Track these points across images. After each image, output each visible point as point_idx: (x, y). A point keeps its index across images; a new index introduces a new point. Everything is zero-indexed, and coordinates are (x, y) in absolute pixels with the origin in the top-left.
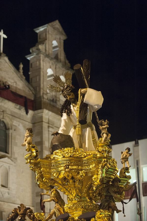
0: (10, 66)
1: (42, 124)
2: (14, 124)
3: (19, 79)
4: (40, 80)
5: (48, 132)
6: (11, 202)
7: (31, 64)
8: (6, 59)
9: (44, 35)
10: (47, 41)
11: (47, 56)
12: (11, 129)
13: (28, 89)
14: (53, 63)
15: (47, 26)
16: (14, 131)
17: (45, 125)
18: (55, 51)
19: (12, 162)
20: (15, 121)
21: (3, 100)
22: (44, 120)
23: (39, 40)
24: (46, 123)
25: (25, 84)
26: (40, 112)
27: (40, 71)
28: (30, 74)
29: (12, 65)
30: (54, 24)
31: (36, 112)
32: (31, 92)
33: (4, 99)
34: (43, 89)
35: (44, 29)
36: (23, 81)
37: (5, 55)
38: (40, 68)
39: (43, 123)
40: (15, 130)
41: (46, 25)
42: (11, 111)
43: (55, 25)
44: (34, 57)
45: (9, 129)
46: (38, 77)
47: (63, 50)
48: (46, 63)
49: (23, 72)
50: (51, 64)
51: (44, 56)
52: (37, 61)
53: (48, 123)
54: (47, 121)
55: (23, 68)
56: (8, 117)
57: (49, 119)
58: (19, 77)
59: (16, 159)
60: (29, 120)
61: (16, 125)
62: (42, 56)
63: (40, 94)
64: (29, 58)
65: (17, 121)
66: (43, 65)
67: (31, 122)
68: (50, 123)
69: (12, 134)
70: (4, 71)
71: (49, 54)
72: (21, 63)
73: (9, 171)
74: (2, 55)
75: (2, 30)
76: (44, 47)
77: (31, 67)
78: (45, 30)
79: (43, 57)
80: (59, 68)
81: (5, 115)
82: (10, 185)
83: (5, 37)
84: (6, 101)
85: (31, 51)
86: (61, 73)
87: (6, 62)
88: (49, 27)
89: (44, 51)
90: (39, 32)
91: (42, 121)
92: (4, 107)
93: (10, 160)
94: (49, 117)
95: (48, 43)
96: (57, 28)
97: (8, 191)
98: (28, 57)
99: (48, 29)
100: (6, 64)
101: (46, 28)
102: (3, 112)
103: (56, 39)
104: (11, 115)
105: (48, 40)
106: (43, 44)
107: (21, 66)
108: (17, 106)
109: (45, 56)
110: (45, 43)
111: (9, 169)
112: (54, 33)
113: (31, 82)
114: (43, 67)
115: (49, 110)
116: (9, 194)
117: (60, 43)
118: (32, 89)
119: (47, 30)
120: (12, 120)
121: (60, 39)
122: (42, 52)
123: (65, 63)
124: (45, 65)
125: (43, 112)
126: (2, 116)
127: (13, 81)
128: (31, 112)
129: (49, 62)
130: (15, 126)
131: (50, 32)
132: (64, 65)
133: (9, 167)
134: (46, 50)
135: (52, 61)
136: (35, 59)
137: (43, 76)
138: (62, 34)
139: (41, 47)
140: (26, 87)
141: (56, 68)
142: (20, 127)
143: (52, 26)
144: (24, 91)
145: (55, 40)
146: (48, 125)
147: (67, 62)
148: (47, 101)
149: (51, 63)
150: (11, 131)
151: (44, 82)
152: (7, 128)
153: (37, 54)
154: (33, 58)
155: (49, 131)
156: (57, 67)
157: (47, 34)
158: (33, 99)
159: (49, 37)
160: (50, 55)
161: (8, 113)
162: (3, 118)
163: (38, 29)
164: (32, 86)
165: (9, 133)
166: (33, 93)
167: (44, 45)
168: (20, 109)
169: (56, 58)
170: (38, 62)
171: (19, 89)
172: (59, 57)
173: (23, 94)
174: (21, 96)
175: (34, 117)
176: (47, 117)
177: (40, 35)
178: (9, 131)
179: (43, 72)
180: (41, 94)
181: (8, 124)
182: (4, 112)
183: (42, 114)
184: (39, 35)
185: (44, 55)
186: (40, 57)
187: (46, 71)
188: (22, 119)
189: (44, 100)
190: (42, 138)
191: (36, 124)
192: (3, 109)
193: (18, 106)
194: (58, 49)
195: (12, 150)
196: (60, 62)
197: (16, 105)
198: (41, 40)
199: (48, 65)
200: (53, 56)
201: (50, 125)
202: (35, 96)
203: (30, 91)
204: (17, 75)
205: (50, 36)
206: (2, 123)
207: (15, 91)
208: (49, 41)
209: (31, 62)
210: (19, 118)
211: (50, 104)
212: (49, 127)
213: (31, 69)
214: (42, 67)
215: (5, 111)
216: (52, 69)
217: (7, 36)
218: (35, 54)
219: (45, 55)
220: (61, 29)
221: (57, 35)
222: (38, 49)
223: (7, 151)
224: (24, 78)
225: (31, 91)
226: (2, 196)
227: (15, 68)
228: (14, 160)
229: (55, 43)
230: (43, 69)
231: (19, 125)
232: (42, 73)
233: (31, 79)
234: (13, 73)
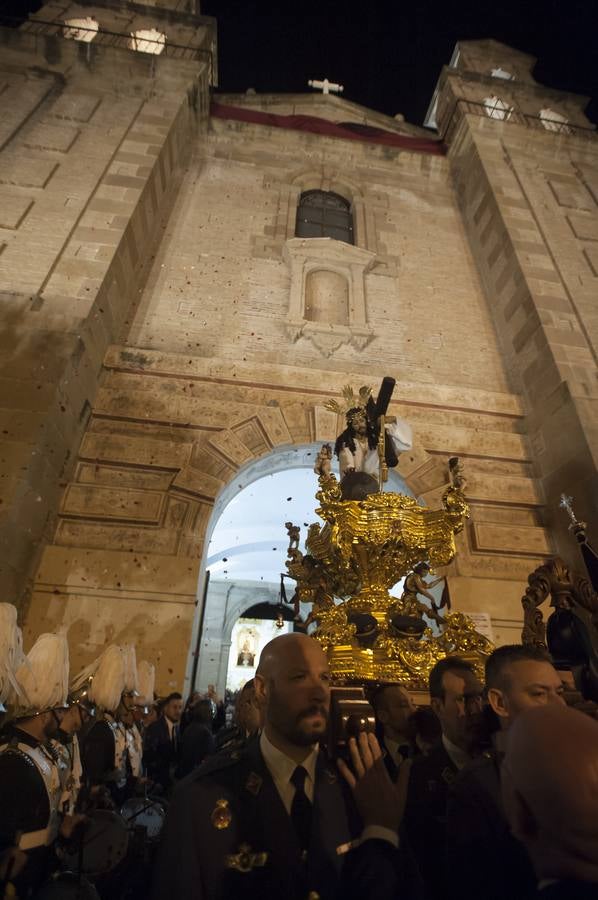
0: (348, 110)
2: (373, 189)
5: (508, 170)
20: (376, 185)
40: (378, 198)
48: (472, 89)
54: (497, 148)
57: (504, 147)
61: (380, 191)
65: (387, 185)
66: (463, 92)
73: (350, 279)
75: (325, 78)
86: (541, 106)
103: (502, 68)
109: (463, 79)
120: (366, 183)
121: (516, 67)
124: (467, 92)
128: (435, 163)
129: (485, 89)
145: (499, 69)
149: (491, 90)
152: (351, 202)
155: (511, 166)
156: (518, 95)
168: (389, 158)
187: (479, 101)
193: (379, 151)
215: (331, 166)
216: (502, 101)
229: (501, 74)
231: (397, 193)
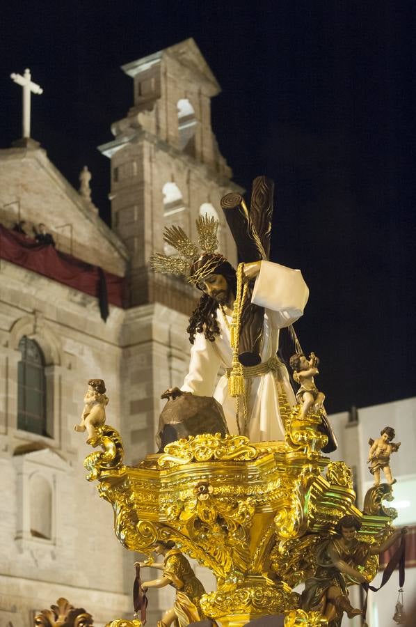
0: (52, 177)
1: (151, 349)
2: (66, 349)
3: (81, 214)
4: (141, 215)
5: (167, 372)
6: (61, 580)
7: (116, 170)
8: (42, 155)
9: (153, 85)
10: (161, 102)
11: (164, 145)
12: (60, 365)
13: (107, 243)
14: (181, 165)
15: (161, 57)
16: (68, 371)
17: (159, 351)
18: (186, 129)
19: (61, 463)
20: (69, 341)
21: (32, 279)
22: (155, 337)
23: (137, 99)
24: (162, 344)
25: (99, 230)
26: (143, 313)
27: (142, 191)
28: (114, 199)
29: (58, 172)
30: (181, 51)
31: (132, 312)
32: (116, 254)
33: (36, 277)
34: (152, 244)
35: (153, 67)
36: (91, 221)
37: (38, 144)
38: (142, 183)
39: (155, 344)
40: (70, 368)
41: (159, 53)
42: (58, 312)
43: (184, 53)
44: (124, 150)
45: (52, 364)
46: (136, 208)
47: (209, 127)
48: (159, 167)
49: (92, 195)
50: (174, 170)
51: (152, 146)
52: (133, 161)
53: (170, 347)
54: (165, 339)
55: (91, 183)
56: (49, 328)
57: (170, 333)
58: (80, 210)
59: (73, 453)
60: (112, 337)
61: (71, 352)
62: (147, 147)
63: (143, 258)
64: (107, 153)
65: (75, 341)
66: (152, 174)
67: (117, 343)
68: (173, 344)
69: (60, 378)
70: (37, 193)
71: (167, 141)
72: (86, 168)
73: (53, 489)
74: (29, 145)
75: (27, 71)
76: (153, 120)
77: (116, 179)
78: (155, 69)
79: (151, 148)
80: (199, 179)
81: (39, 323)
82: (58, 531)
83: (38, 90)
84: (44, 282)
85: (114, 131)
86: (206, 195)
87: (42, 167)
88: (167, 58)
89: (153, 131)
90: (138, 75)
91: (151, 340)
92: (37, 300)
93: (56, 456)
94: (171, 326)
95: (164, 107)
96: (192, 62)
97: (52, 547)
98: (105, 150)
99: (163, 64)
100: (41, 170)
101: (159, 63)
102: (34, 313)
103: (189, 96)
104: (59, 323)
105: (163, 97)
106: (151, 110)
107: (86, 177)
108: (75, 295)
109: (155, 145)
110: (155, 106)
111: (55, 482)
112: (183, 77)
113: (117, 225)
114: (152, 180)
115: (171, 306)
116: (54, 557)
117: (201, 105)
118: (119, 243)
119: (162, 70)
120: (63, 338)
121: (200, 93)
122: (147, 136)
123: (217, 165)
124: (155, 171)
125: (152, 313)
126: (30, 327)
127: (61, 222)
128: (116, 313)
129: (169, 164)
130: (72, 355)
131: (169, 75)
132: (214, 172)
133: (54, 476)
134: (158, 128)
135: (177, 160)
136: (126, 155)
137: (152, 206)
138: (207, 80)
139: (143, 118)
140: (102, 240)
141: (188, 182)
142: (84, 358)
143: (176, 56)
144: (94, 249)
145: (186, 98)
146: (167, 349)
147: (222, 161)
148: (164, 279)
149: (174, 166)
150: (57, 371)
151: (154, 224)
152: (48, 361)
153: (134, 141)
154: (118, 152)
155: (170, 368)
156: (193, 177)
157: (162, 79)
158: (122, 274)
159: (166, 89)
160: (170, 143)
161: (48, 316)
162: (35, 333)
163: (135, 67)
164: (118, 234)
165: (52, 377)
166: (122, 257)
167: (153, 112)
168: (83, 304)
169: (190, 150)
170: (135, 164)
171: (81, 246)
172: (198, 147)
173: (91, 260)
174: (88, 267)
175: (125, 327)
176: (165, 327)
177: (140, 85)
178: (53, 370)
179: (151, 193)
180: (147, 260)
181: (50, 350)
182: (37, 313)
183: (152, 319)
184: (136, 83)
185: (152, 142)
186: (141, 147)
187: (161, 191)
188: (91, 333)
189: (157, 275)
190: (150, 390)
191: (132, 349)
192: (35, 305)
193: (79, 297)
194: (193, 124)
195: (63, 427)
196: (202, 162)
197: (74, 291)
198: (143, 98)
199: (166, 172)
200: (180, 147)
201: (174, 352)
202: (129, 265)
203: (113, 249)
204: (75, 202)
205: (170, 86)
206: (32, 348)
207: (68, 252)
208: (166, 99)
209: (114, 164)
210: (81, 330)
211: (174, 290)
212: (170, 356)
213: (114, 185)
214: (147, 178)
215: (40, 312)
216: (177, 185)
217: (41, 87)
218: (126, 139)
219: (156, 141)
220: (202, 64)
221: (190, 82)
222: (136, 127)
223: (48, 431)
224: (96, 210)
225: (117, 250)
226: (33, 565)
227: (66, 182)
228: (67, 455)
229: (185, 107)
230: (151, 184)
231: (82, 353)
232: (147, 197)
233: (117, 214)
234: (62, 197)
